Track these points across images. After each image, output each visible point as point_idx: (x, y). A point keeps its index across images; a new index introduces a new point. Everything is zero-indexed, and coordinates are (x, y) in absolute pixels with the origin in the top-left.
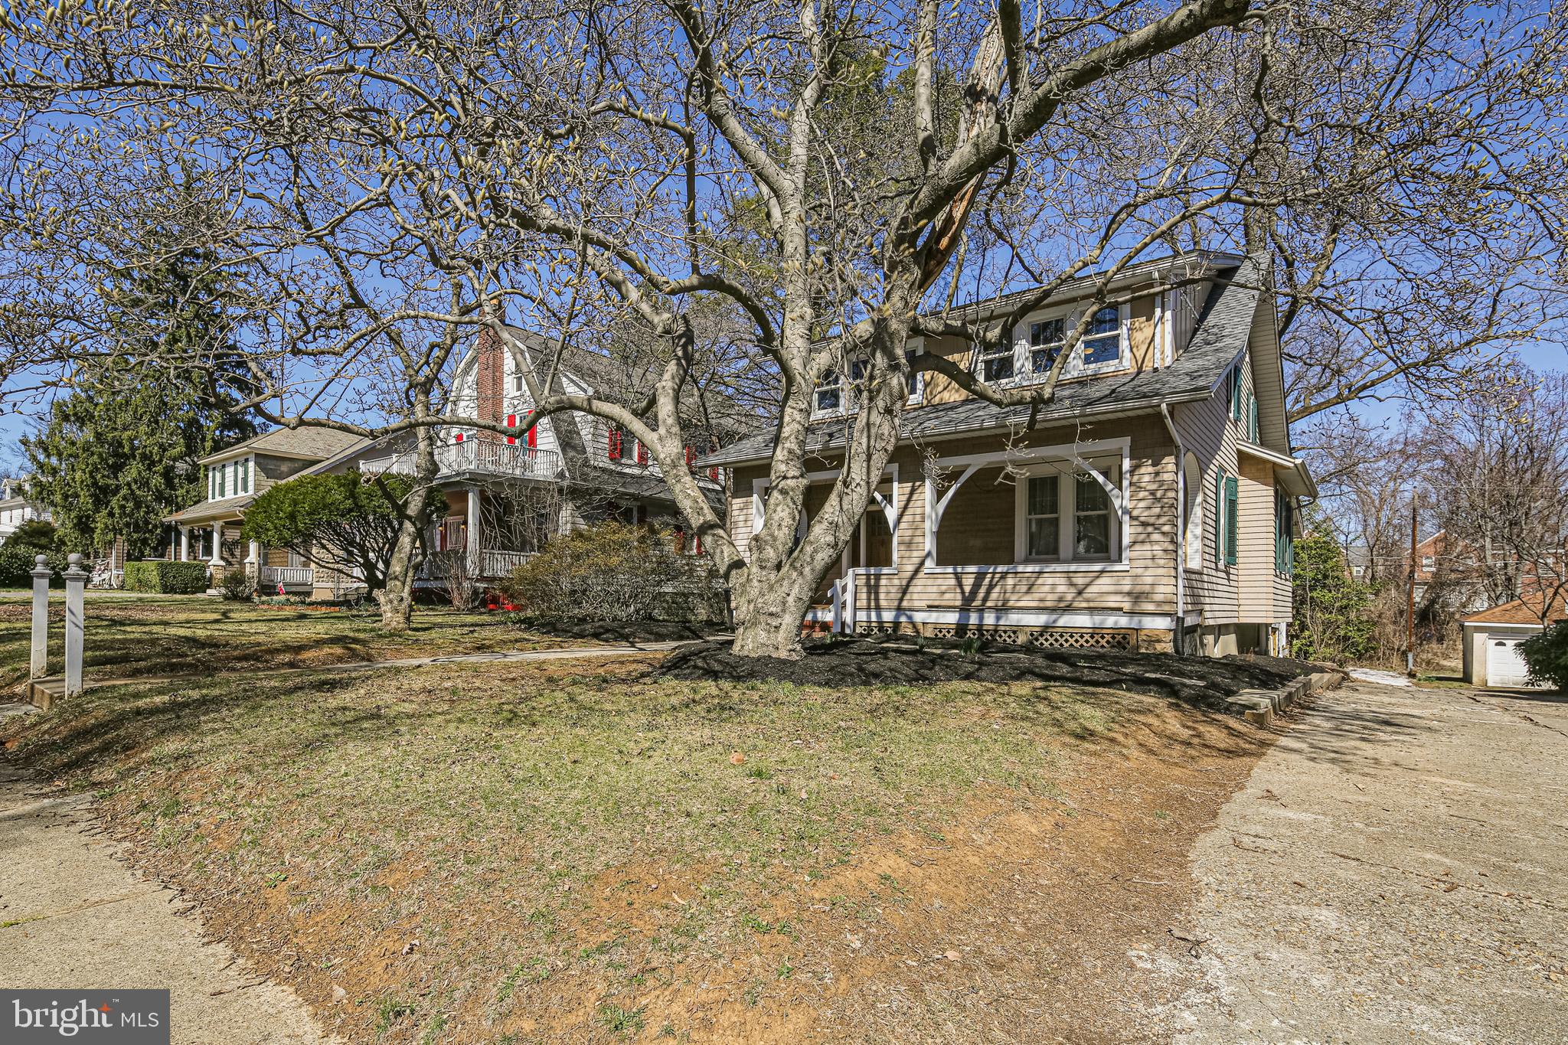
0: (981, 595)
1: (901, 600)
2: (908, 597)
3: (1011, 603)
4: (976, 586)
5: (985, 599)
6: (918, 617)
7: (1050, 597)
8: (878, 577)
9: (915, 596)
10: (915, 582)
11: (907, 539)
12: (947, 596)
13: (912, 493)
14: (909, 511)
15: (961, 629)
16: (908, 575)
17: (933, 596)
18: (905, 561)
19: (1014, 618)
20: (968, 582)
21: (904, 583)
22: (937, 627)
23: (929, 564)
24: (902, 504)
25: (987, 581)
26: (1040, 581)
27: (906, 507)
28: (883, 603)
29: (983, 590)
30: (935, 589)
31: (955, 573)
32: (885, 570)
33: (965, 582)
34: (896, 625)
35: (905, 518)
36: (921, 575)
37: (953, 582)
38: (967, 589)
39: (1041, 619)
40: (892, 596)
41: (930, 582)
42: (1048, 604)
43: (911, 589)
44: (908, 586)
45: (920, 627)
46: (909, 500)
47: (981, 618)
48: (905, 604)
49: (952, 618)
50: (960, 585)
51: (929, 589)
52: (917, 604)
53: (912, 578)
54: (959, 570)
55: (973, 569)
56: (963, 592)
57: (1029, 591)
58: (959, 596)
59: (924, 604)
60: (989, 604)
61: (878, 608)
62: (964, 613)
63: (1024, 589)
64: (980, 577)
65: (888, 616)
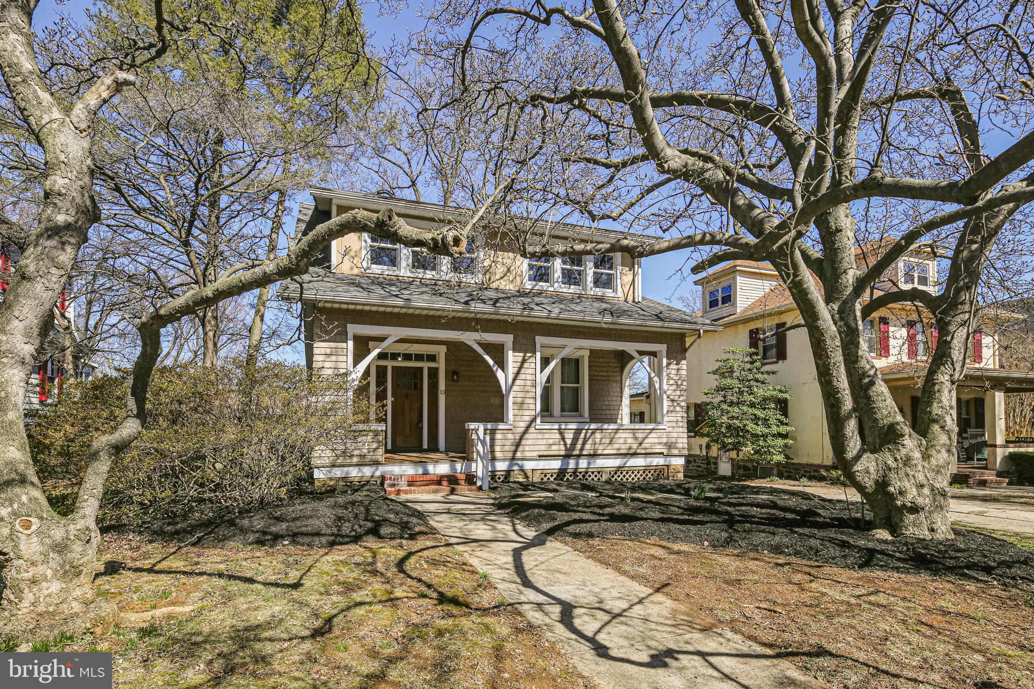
0: (579, 446)
1: (515, 451)
2: (521, 448)
3: (599, 452)
4: (575, 440)
5: (582, 449)
6: (529, 465)
7: (623, 447)
8: (493, 432)
9: (527, 448)
10: (527, 436)
11: (519, 400)
12: (554, 447)
13: (524, 361)
14: (521, 376)
15: (562, 473)
16: (521, 430)
17: (543, 448)
18: (518, 418)
19: (600, 463)
20: (569, 436)
21: (518, 437)
22: (544, 472)
23: (538, 420)
24: (516, 370)
25: (582, 435)
26: (618, 435)
27: (518, 373)
28: (498, 455)
29: (580, 441)
30: (544, 442)
31: (559, 429)
32: (501, 426)
33: (566, 436)
34: (508, 472)
35: (518, 382)
36: (532, 430)
37: (558, 436)
38: (569, 442)
39: (616, 462)
40: (507, 448)
41: (540, 436)
42: (622, 451)
43: (523, 442)
44: (521, 439)
45: (530, 474)
46: (521, 368)
47: (577, 464)
48: (519, 454)
49: (556, 464)
50: (563, 439)
51: (540, 442)
52: (528, 454)
53: (525, 433)
54: (563, 427)
55: (574, 426)
56: (565, 444)
57: (611, 443)
58: (563, 448)
59: (535, 454)
60: (585, 453)
61: (494, 459)
62: (565, 460)
63: (608, 441)
64: (578, 432)
65: (501, 466)
